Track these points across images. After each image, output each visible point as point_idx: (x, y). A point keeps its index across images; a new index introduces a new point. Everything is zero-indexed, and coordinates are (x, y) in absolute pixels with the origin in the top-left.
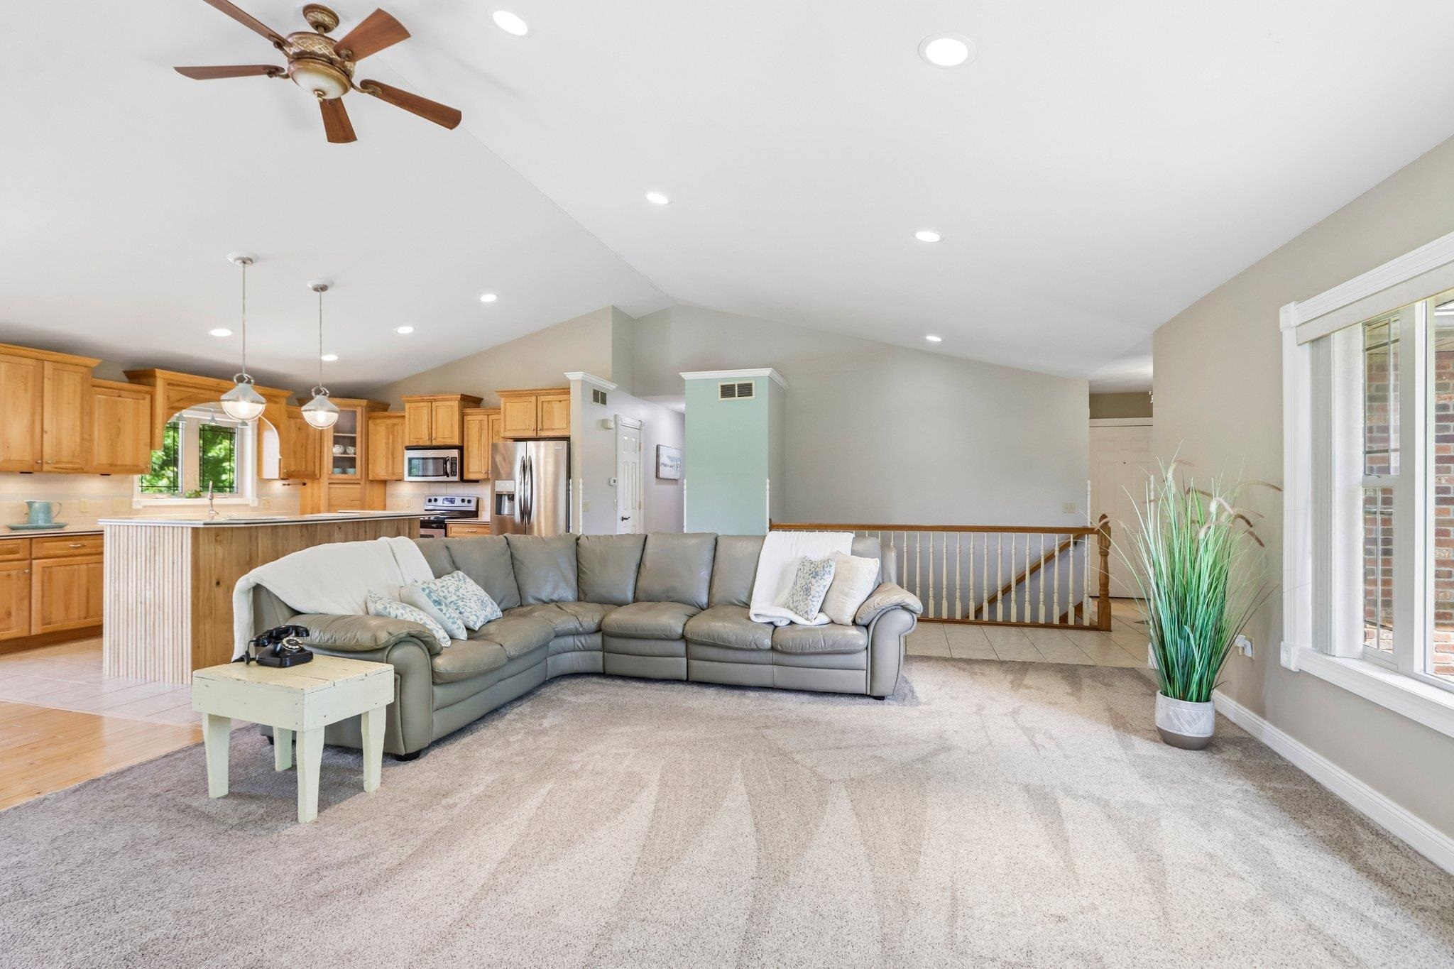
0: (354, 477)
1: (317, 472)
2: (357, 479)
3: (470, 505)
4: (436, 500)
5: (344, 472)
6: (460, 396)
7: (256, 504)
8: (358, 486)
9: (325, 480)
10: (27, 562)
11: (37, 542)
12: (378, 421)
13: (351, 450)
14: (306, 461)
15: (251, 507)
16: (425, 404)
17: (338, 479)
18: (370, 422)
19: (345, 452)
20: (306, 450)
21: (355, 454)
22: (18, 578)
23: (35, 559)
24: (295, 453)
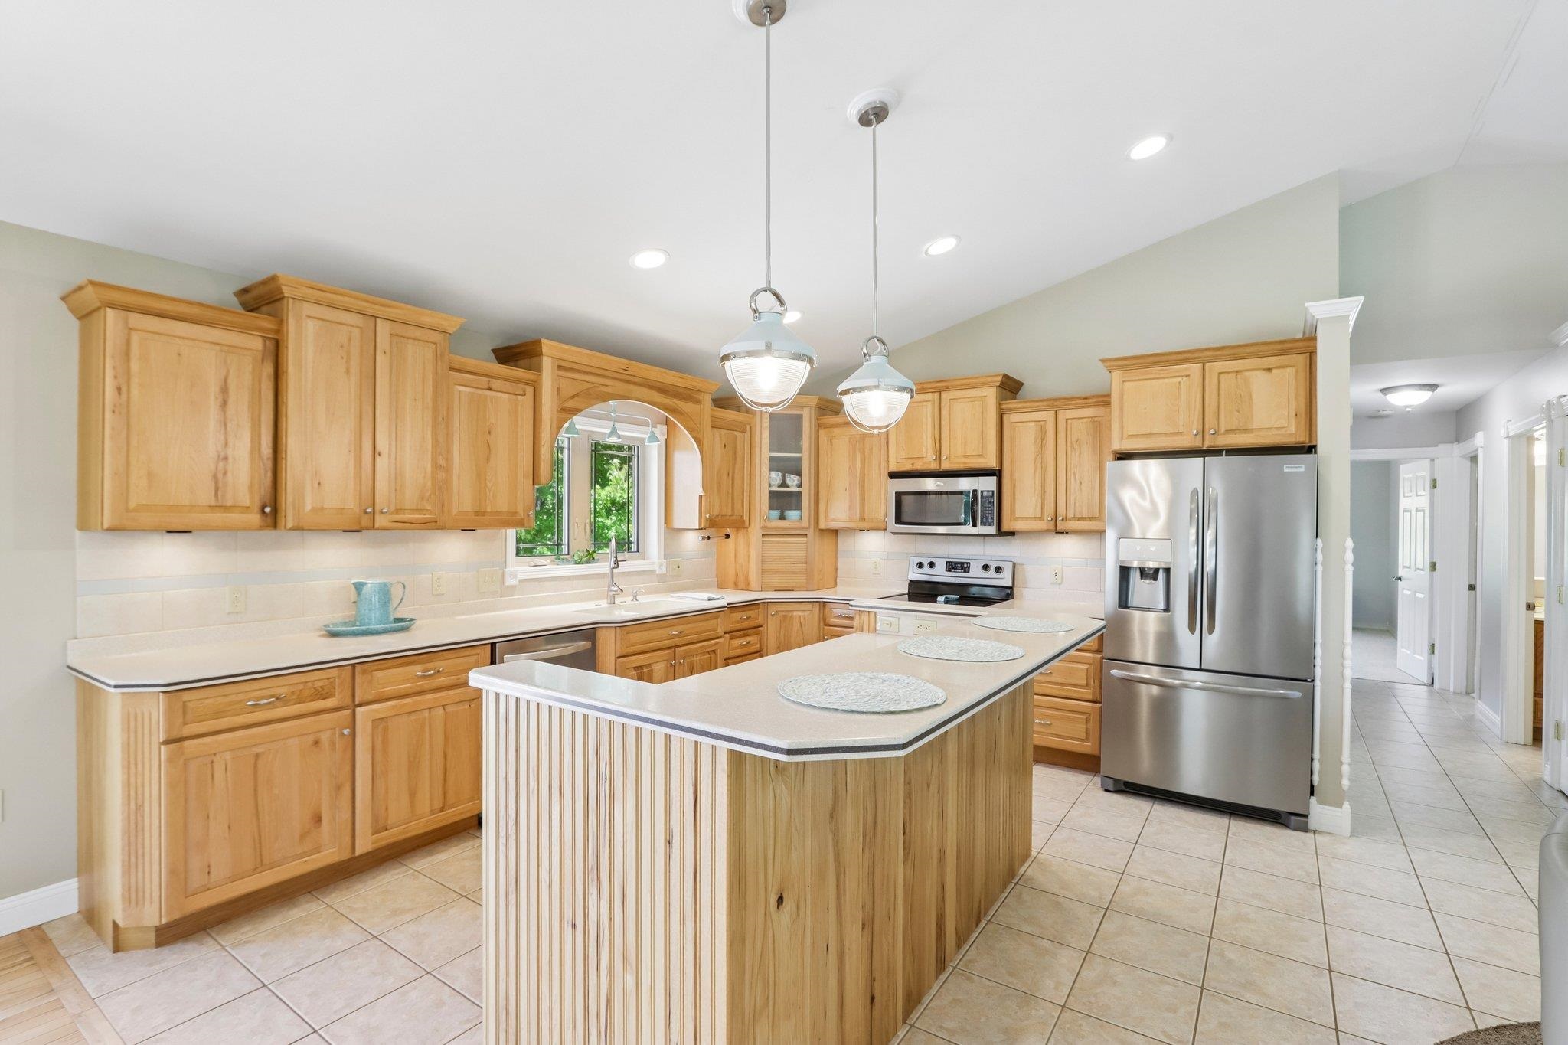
0: (798, 525)
1: (746, 517)
2: (804, 528)
3: (1000, 575)
4: (932, 565)
5: (782, 517)
6: (1000, 378)
7: (664, 570)
8: (803, 539)
9: (755, 531)
10: (348, 712)
11: (364, 672)
12: (836, 431)
13: (792, 480)
14: (733, 499)
15: (657, 575)
16: (928, 396)
17: (776, 529)
18: (821, 432)
19: (784, 484)
20: (733, 480)
21: (800, 486)
22: (333, 744)
23: (360, 705)
24: (719, 486)
